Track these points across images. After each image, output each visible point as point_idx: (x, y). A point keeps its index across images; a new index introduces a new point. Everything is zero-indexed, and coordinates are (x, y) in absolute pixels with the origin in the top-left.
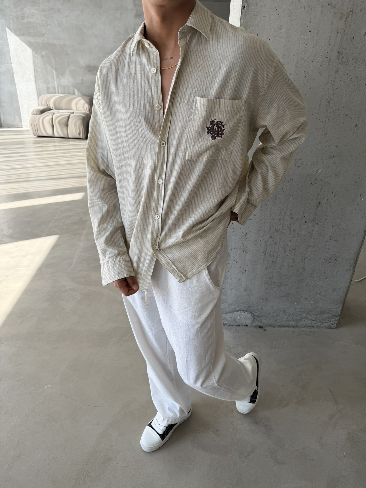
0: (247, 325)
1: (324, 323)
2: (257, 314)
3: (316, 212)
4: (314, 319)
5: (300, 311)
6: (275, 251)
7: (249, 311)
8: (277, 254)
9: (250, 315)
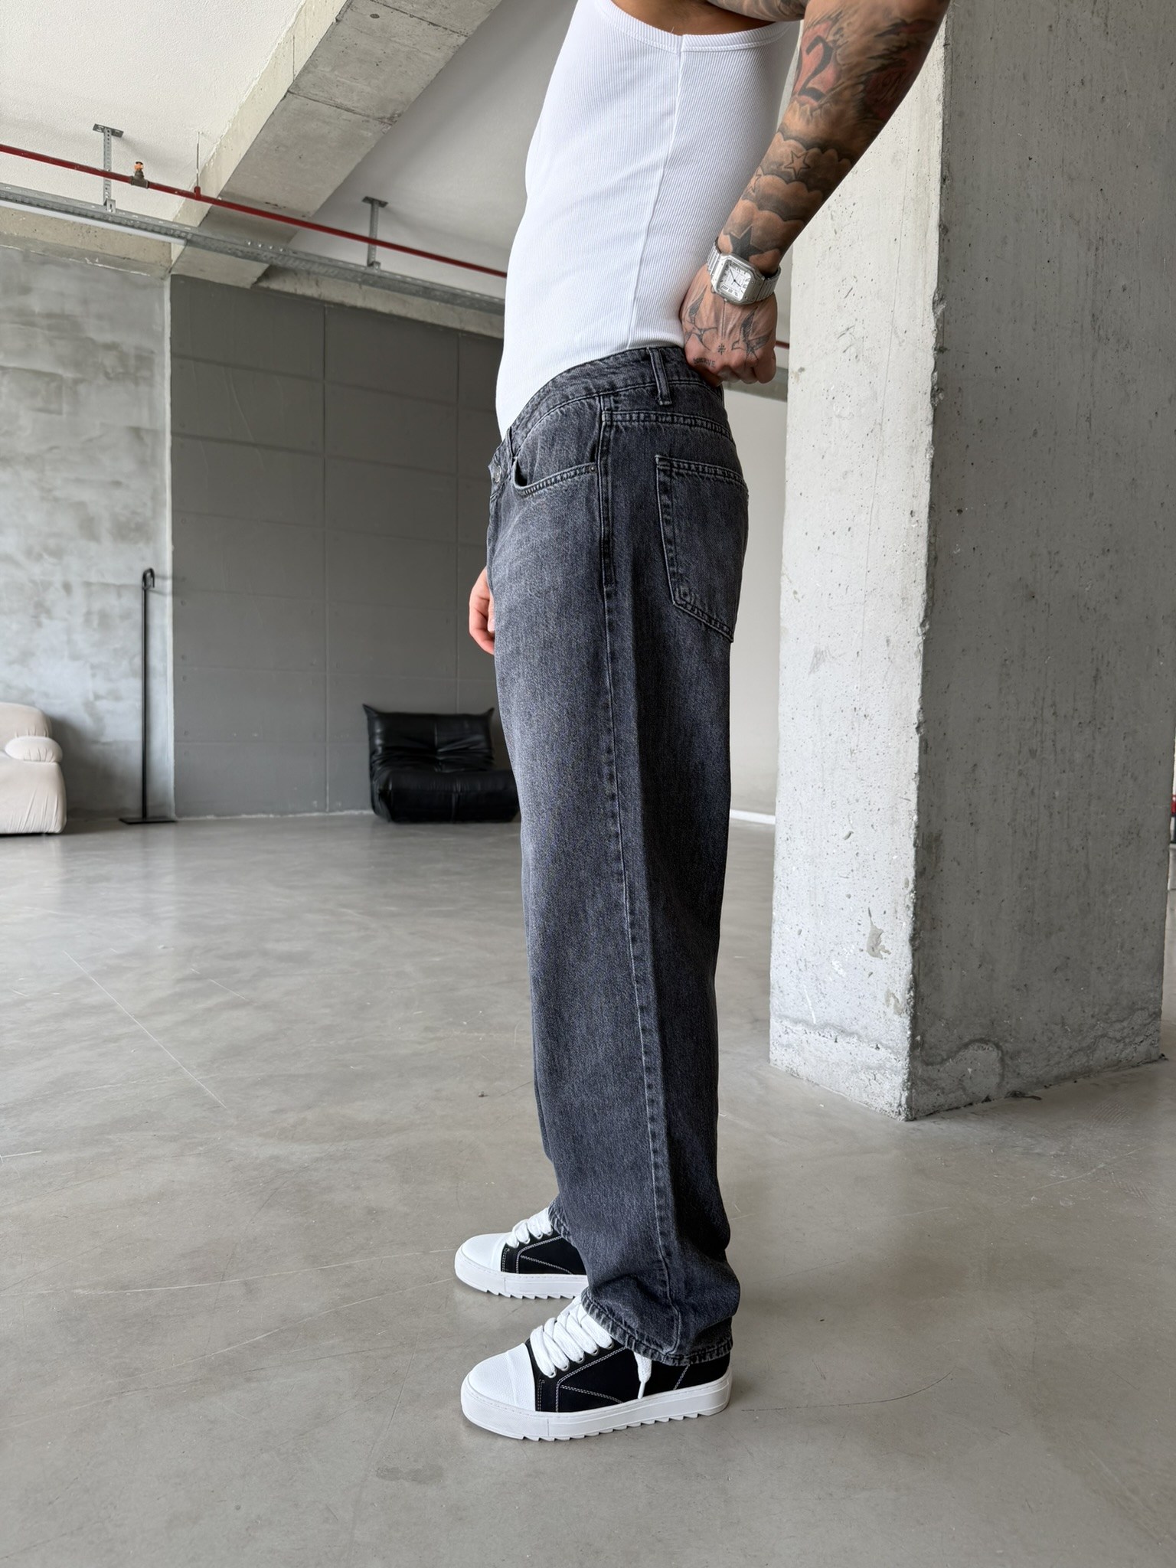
0: (988, 1099)
1: (1137, 1047)
2: (1008, 1047)
3: (1094, 697)
4: (1118, 1035)
5: (1092, 1013)
6: (1032, 818)
7: (992, 1039)
8: (1038, 826)
9: (994, 1054)
